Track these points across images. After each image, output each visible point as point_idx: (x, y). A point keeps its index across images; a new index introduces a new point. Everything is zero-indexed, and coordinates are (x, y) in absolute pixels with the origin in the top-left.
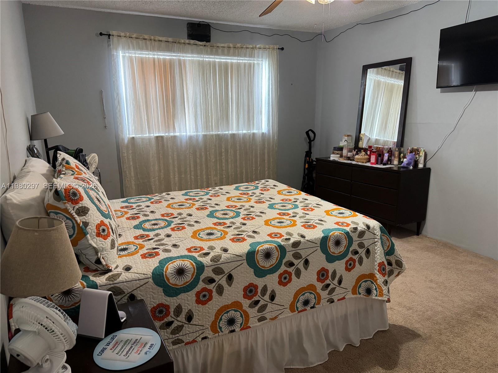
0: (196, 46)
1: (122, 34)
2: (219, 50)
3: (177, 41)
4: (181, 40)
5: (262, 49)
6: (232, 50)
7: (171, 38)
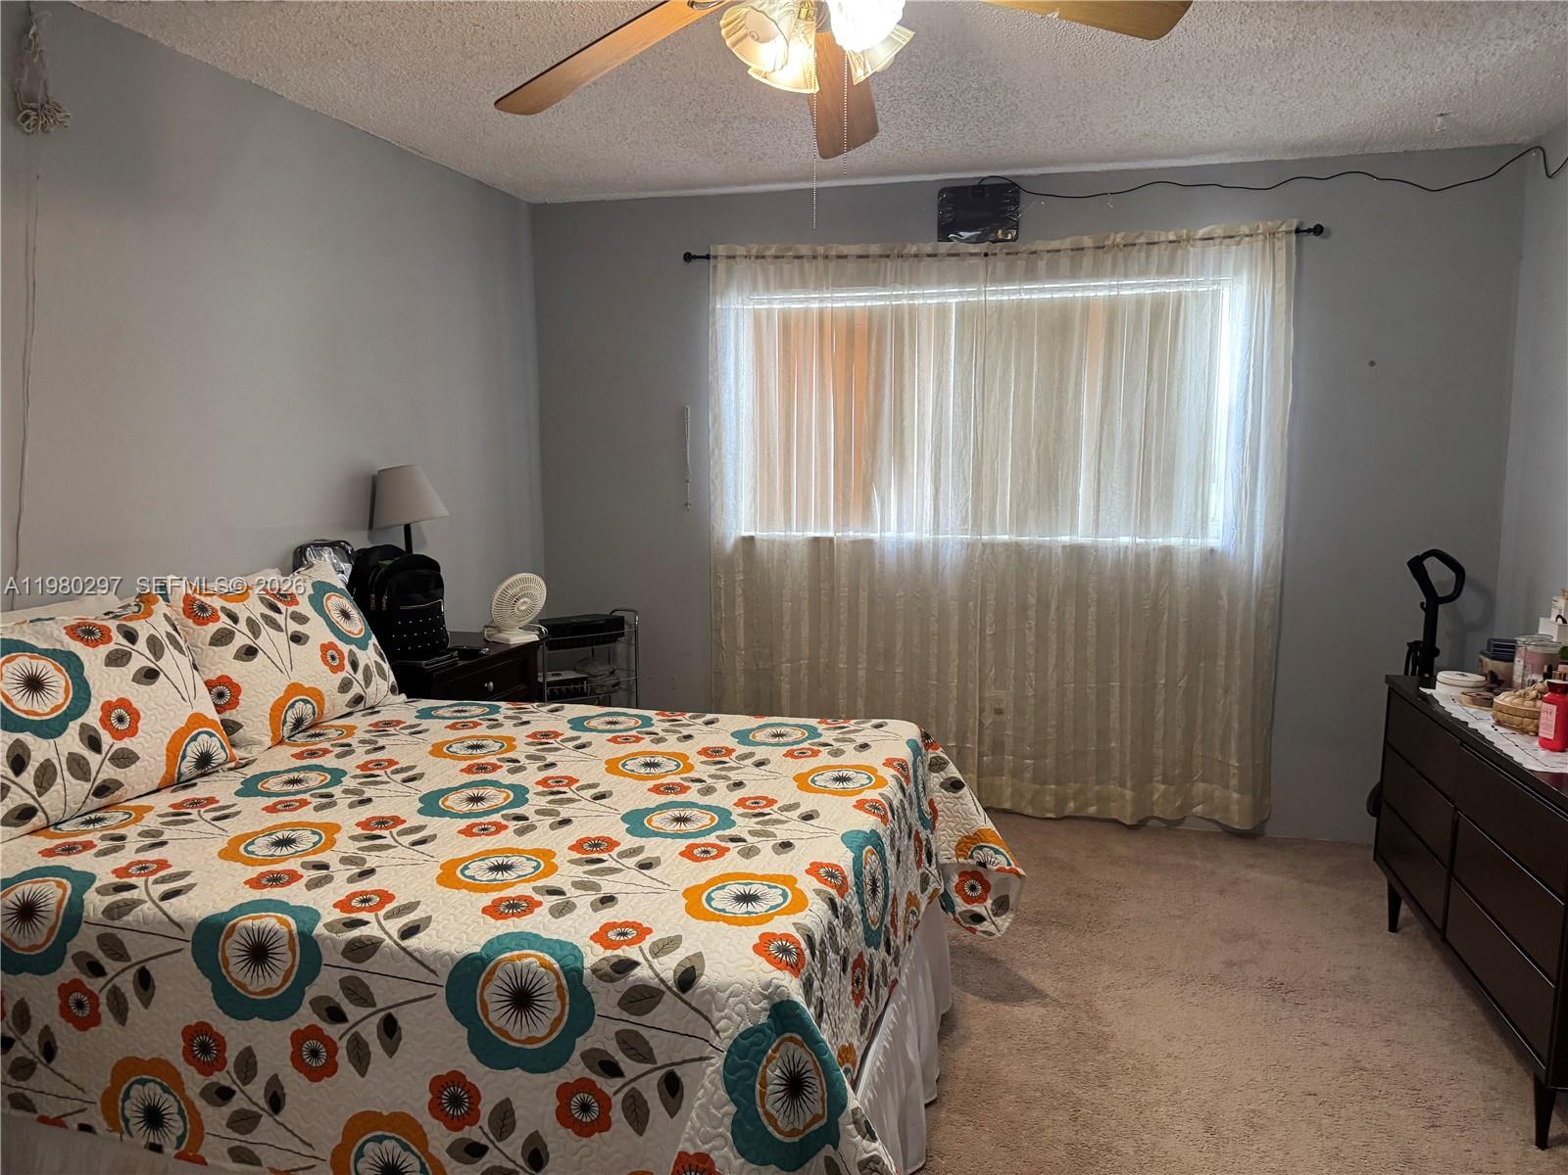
0: (957, 258)
1: (741, 251)
2: (1039, 262)
3: (895, 251)
4: (909, 246)
5: (1217, 241)
6: (1087, 260)
7: (877, 245)
